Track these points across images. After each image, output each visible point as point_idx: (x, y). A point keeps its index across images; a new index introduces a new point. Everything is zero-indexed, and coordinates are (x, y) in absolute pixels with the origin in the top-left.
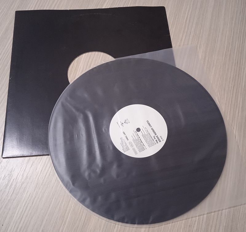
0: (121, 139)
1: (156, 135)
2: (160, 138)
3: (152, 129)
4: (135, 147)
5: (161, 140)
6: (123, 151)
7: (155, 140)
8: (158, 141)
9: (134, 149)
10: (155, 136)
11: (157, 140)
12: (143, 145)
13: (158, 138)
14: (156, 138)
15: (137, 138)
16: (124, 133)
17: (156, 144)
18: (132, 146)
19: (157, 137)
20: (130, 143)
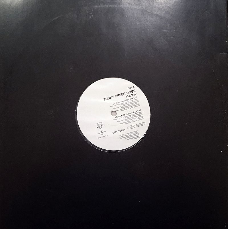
0: (121, 137)
1: (126, 93)
2: (130, 90)
3: (117, 96)
4: (135, 123)
5: (133, 89)
6: (138, 138)
7: (132, 97)
8: (134, 93)
9: (138, 125)
10: (126, 95)
11: (132, 93)
12: (135, 113)
13: (130, 92)
14: (129, 95)
15: (124, 119)
16: (115, 132)
17: (137, 97)
18: (133, 126)
19: (128, 93)
20: (129, 128)
